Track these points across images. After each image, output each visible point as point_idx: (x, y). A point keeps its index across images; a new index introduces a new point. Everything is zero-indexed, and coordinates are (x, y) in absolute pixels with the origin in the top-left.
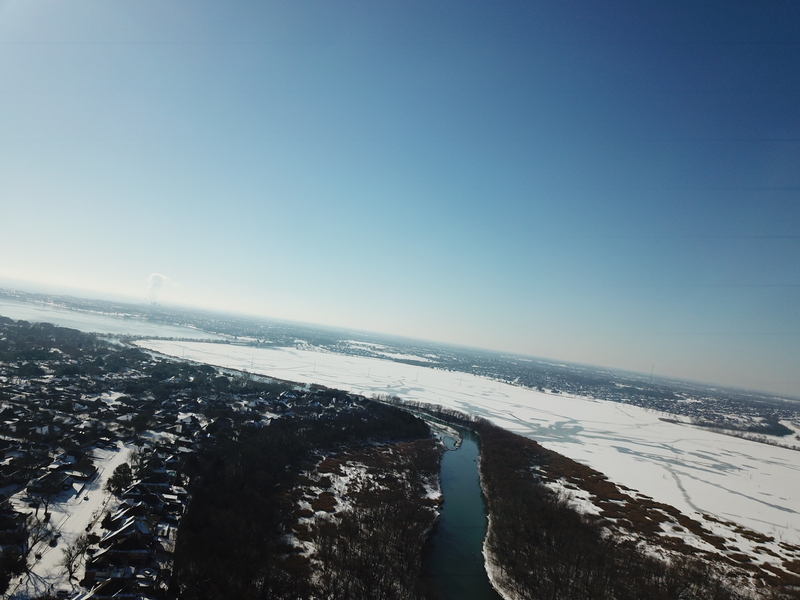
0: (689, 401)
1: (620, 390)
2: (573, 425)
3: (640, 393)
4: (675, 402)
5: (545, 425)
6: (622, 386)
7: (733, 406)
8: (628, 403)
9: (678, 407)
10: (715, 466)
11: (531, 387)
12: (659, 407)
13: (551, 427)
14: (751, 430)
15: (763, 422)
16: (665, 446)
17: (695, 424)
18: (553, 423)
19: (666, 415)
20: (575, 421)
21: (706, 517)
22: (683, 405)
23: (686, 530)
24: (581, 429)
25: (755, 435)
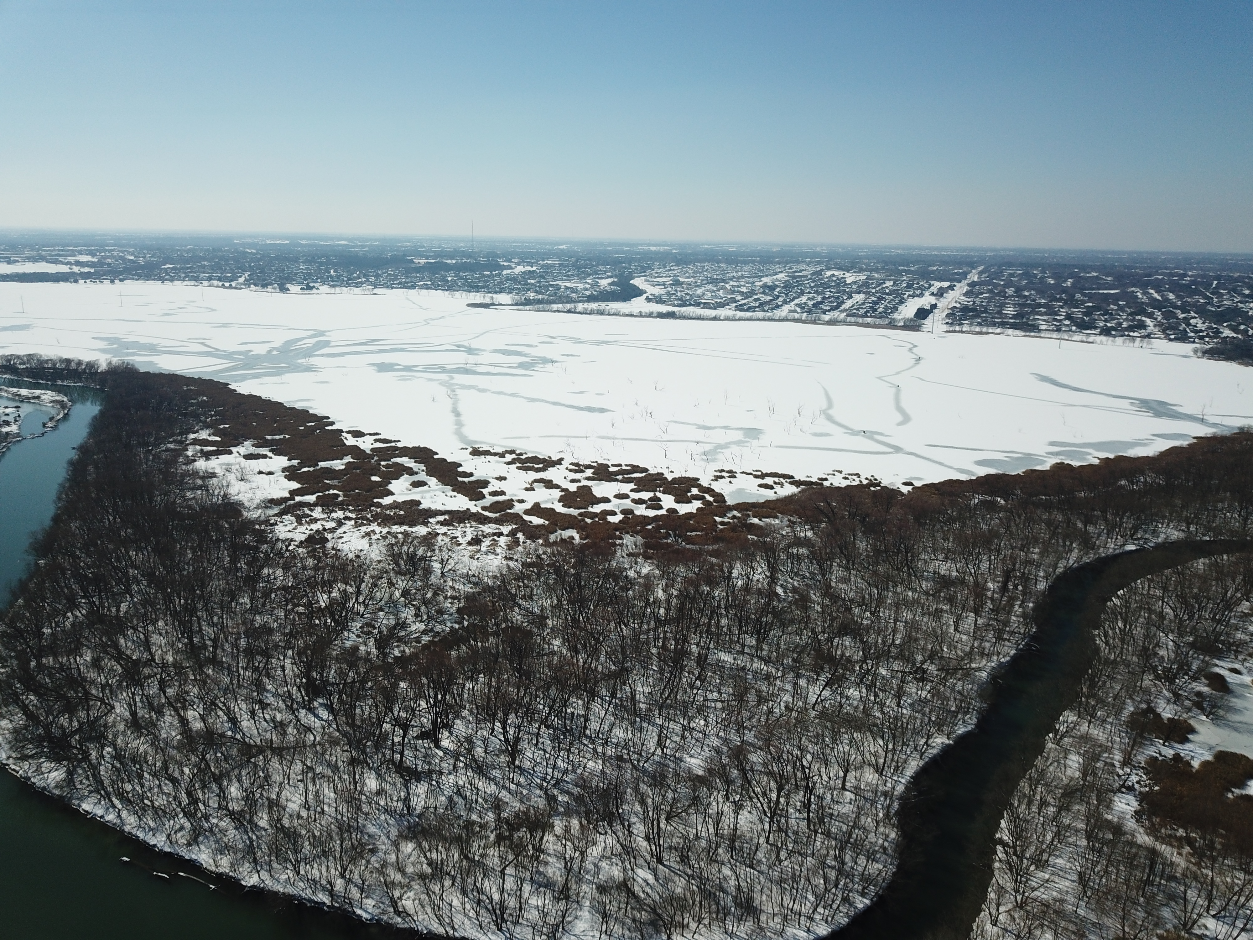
0: (520, 269)
1: (420, 269)
2: (314, 340)
3: (448, 268)
4: (499, 275)
5: (261, 350)
6: (423, 261)
7: (579, 268)
8: (426, 287)
9: (501, 282)
10: (521, 365)
11: (265, 286)
12: (473, 288)
13: (269, 352)
14: (591, 299)
15: (610, 284)
16: (458, 347)
17: (517, 304)
18: (277, 344)
19: (479, 298)
20: (322, 333)
21: (476, 452)
22: (508, 279)
23: (433, 481)
24: (327, 344)
25: (594, 306)
